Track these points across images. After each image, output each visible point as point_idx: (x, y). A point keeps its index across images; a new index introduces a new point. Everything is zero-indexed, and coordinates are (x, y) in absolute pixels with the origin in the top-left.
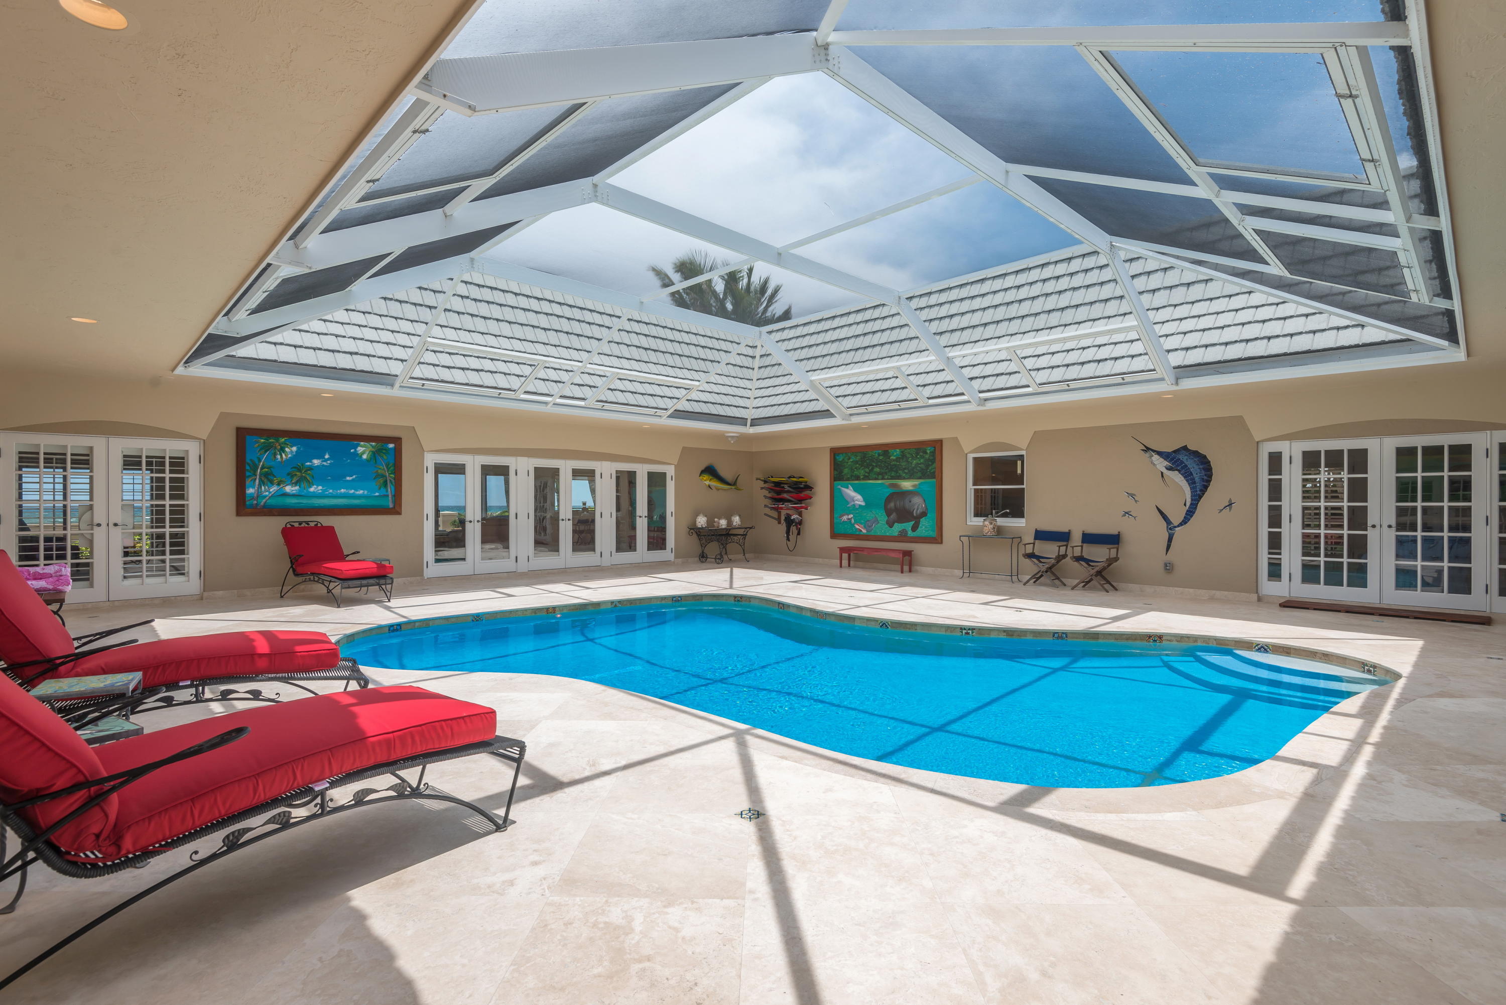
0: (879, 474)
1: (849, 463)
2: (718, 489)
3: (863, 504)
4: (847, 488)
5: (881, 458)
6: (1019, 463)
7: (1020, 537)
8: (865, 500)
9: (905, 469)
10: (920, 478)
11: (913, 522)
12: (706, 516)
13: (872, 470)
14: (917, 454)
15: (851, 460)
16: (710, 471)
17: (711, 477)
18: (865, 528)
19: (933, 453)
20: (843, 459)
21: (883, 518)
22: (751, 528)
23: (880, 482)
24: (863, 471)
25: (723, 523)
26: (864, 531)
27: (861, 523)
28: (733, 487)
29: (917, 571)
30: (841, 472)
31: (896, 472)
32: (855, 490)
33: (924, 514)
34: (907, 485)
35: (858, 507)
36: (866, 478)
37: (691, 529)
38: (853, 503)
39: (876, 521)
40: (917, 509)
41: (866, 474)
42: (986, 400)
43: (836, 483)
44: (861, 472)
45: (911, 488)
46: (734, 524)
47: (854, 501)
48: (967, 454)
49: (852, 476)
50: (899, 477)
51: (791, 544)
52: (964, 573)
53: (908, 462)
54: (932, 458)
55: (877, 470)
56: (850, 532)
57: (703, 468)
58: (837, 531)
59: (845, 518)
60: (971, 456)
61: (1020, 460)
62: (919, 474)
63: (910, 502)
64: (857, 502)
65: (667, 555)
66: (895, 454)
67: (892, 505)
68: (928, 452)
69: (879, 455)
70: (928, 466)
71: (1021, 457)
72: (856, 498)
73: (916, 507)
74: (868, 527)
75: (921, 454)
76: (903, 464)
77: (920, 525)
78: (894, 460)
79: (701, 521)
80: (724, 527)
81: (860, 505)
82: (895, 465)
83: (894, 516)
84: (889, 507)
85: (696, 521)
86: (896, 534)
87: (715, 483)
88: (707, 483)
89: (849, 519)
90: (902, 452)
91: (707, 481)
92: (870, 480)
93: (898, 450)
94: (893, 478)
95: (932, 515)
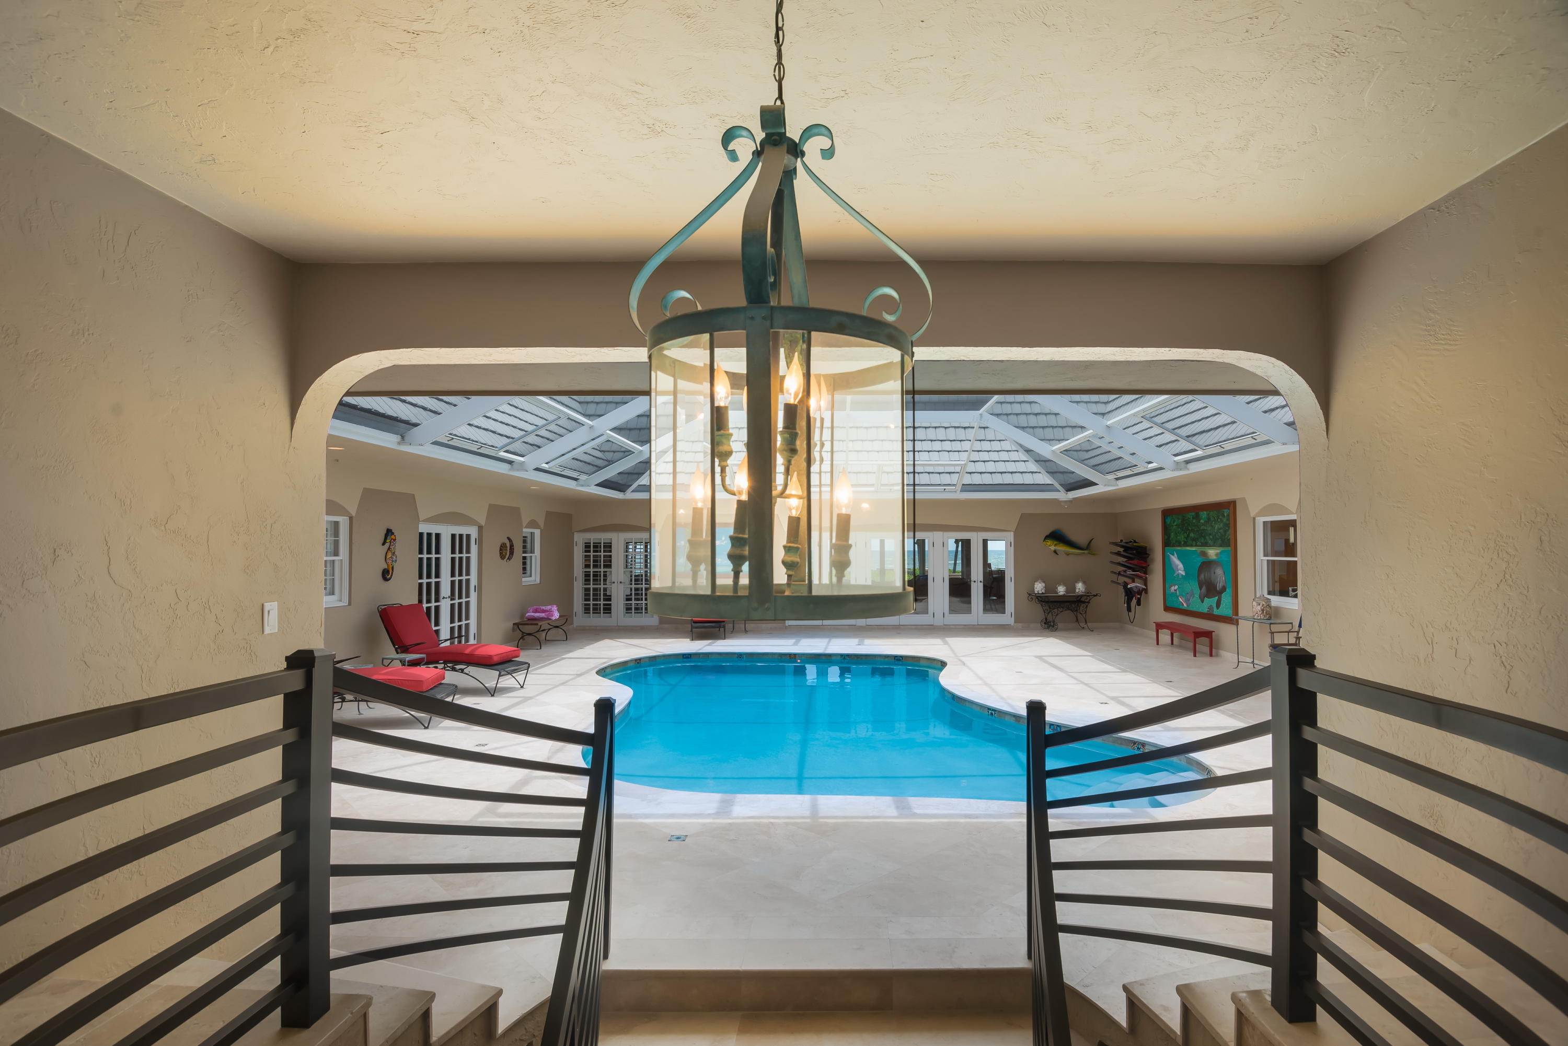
0: (1194, 539)
1: (1174, 527)
2: (1068, 554)
3: (1183, 573)
4: (1173, 555)
5: (1194, 521)
6: (1292, 529)
7: (1292, 623)
8: (1185, 570)
9: (1210, 534)
10: (1221, 546)
11: (1217, 598)
12: (1044, 582)
13: (1188, 536)
14: (1218, 517)
15: (1175, 524)
16: (1057, 536)
17: (1055, 543)
18: (1185, 602)
19: (1228, 515)
20: (1170, 523)
21: (1197, 592)
22: (1095, 596)
23: (1194, 549)
24: (1183, 536)
25: (1061, 590)
26: (1185, 605)
27: (1183, 596)
28: (1086, 552)
29: (1217, 655)
30: (1169, 537)
31: (1204, 537)
32: (1179, 558)
33: (1224, 589)
34: (1212, 553)
35: (1180, 576)
36: (1186, 545)
37: (1030, 595)
38: (1177, 573)
39: (1192, 595)
40: (1220, 583)
41: (1186, 540)
42: (1188, 462)
43: (1167, 548)
44: (1182, 538)
45: (1215, 557)
46: (1077, 591)
47: (1178, 570)
48: (1254, 519)
49: (1176, 541)
50: (1206, 544)
51: (1132, 614)
52: (1239, 662)
53: (1212, 526)
54: (1228, 522)
55: (1192, 535)
56: (1176, 606)
57: (1048, 533)
58: (1168, 605)
59: (1173, 588)
60: (1261, 520)
61: (1293, 526)
62: (1219, 542)
63: (1215, 573)
64: (1180, 571)
65: (1007, 617)
66: (1203, 517)
67: (1202, 576)
68: (1225, 515)
69: (1193, 518)
70: (1225, 532)
71: (1293, 523)
72: (1179, 567)
73: (1219, 579)
74: (1187, 601)
75: (1221, 517)
76: (1209, 528)
77: (1222, 602)
78: (1203, 525)
79: (1039, 587)
80: (1061, 593)
81: (1182, 575)
82: (1203, 530)
83: (1204, 589)
84: (1200, 579)
85: (1034, 586)
86: (1206, 611)
87: (1062, 548)
88: (1053, 548)
89: (1175, 590)
90: (1208, 515)
91: (1052, 546)
92: (1187, 546)
93: (1205, 512)
94: (1202, 546)
95: (1229, 590)
